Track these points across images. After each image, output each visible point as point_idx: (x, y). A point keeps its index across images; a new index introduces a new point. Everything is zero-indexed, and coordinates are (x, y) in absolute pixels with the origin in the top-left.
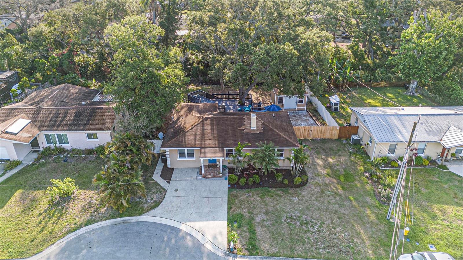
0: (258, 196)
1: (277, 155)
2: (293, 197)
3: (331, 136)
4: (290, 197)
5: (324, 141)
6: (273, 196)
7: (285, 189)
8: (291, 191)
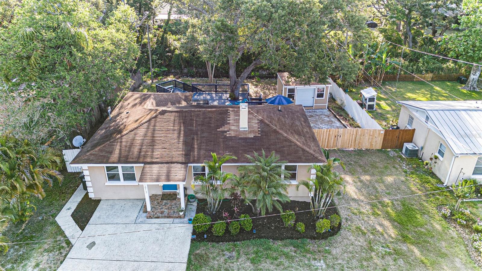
0: (248, 259)
1: (285, 177)
2: (315, 259)
3: (371, 145)
4: (309, 260)
5: (360, 153)
6: (276, 259)
7: (299, 241)
8: (311, 245)
